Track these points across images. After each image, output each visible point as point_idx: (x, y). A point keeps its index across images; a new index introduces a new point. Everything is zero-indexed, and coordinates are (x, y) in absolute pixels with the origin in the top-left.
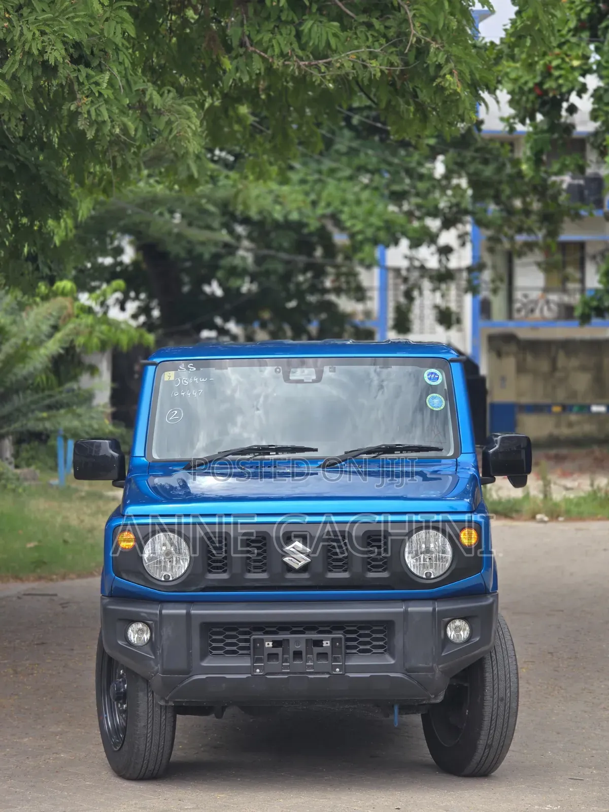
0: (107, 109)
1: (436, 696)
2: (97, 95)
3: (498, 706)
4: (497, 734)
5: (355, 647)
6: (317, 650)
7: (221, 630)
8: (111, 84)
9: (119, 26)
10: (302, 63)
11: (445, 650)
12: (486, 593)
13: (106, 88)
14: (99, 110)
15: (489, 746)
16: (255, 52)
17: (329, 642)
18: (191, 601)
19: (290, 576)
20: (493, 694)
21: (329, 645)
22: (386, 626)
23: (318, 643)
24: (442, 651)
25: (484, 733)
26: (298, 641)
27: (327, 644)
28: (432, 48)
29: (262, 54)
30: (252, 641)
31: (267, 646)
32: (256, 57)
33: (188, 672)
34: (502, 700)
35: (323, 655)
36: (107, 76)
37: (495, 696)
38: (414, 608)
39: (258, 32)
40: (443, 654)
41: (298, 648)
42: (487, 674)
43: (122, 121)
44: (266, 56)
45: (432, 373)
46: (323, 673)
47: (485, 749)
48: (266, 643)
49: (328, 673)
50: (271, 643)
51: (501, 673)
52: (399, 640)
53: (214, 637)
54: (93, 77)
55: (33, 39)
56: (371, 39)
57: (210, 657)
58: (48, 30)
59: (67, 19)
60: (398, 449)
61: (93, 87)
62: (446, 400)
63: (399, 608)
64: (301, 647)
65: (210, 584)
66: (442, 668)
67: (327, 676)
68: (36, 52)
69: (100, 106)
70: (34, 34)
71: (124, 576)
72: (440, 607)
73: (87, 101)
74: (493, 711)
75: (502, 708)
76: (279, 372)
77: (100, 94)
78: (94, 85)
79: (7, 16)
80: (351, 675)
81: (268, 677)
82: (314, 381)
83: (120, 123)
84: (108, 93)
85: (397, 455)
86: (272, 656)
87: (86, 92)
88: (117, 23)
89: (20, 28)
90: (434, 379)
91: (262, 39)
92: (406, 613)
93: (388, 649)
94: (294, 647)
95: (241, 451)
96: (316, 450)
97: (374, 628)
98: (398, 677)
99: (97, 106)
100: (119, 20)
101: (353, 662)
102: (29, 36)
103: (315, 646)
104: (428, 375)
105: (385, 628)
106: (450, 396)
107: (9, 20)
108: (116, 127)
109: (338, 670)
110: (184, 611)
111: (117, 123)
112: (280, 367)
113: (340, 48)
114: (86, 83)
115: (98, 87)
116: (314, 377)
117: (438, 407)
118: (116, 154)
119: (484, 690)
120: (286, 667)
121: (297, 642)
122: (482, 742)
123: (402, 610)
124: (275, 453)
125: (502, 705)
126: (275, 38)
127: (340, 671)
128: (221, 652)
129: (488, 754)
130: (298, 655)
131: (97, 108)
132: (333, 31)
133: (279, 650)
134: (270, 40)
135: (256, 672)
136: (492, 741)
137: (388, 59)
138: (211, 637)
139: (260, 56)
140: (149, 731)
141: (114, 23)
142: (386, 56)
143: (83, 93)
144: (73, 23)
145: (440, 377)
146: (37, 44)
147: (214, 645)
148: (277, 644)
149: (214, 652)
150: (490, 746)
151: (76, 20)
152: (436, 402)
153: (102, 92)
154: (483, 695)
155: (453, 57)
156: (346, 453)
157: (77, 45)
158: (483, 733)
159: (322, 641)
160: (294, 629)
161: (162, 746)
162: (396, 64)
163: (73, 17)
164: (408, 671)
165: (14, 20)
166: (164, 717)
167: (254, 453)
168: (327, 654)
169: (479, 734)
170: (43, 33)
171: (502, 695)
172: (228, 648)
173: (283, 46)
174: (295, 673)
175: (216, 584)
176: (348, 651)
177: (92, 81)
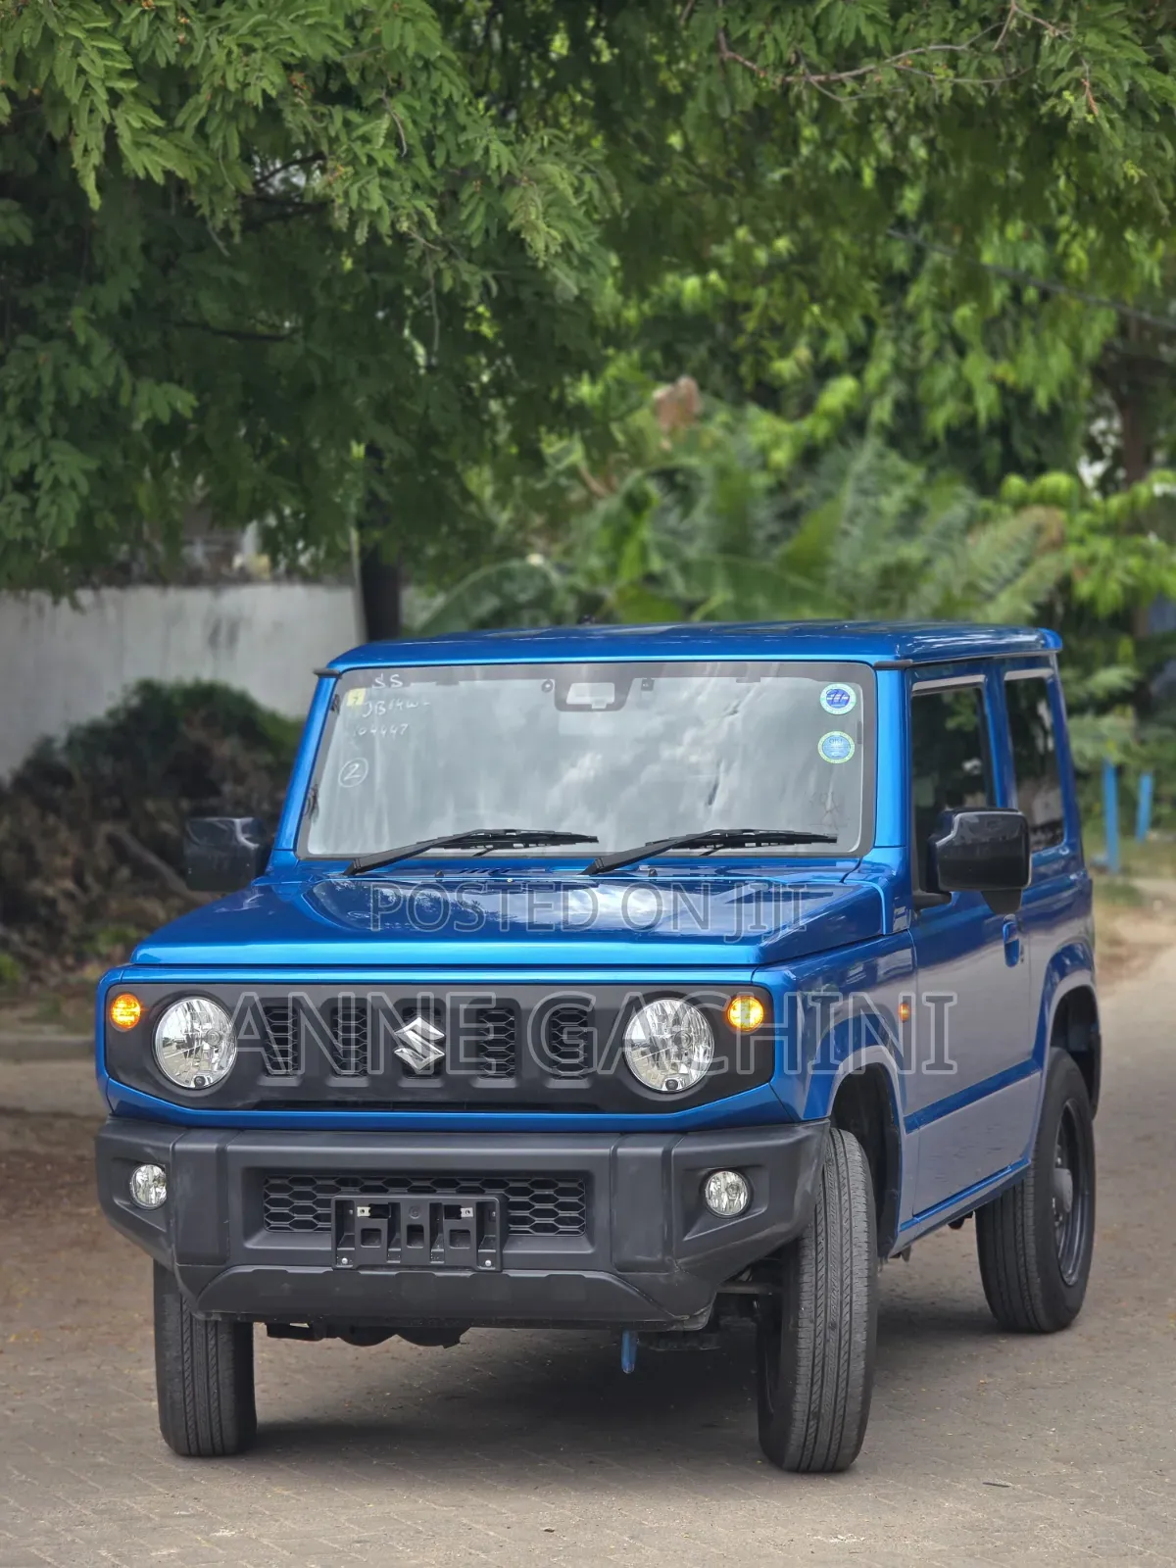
0: (382, 187)
1: (694, 1318)
2: (364, 160)
3: (826, 1341)
4: (828, 1392)
5: (523, 1221)
6: (449, 1225)
7: (286, 1182)
8: (394, 137)
9: (409, 26)
10: (814, 79)
11: (694, 1229)
12: (793, 1122)
13: (384, 146)
14: (366, 190)
15: (815, 1415)
16: (736, 61)
17: (471, 1209)
18: (239, 1128)
19: (407, 1083)
20: (816, 1317)
21: (471, 1215)
22: (576, 1183)
23: (454, 1212)
24: (685, 1235)
25: (801, 1390)
26: (414, 1206)
27: (467, 1213)
28: (1047, 38)
29: (748, 64)
30: (333, 1204)
31: (359, 1214)
32: (737, 71)
33: (223, 1260)
34: (833, 1326)
35: (458, 1235)
36: (384, 124)
37: (819, 1321)
38: (629, 1150)
39: (743, 19)
40: (686, 1238)
41: (415, 1219)
42: (806, 1278)
43: (415, 207)
44: (755, 67)
45: (837, 692)
46: (464, 1268)
47: (808, 1420)
48: (359, 1209)
49: (473, 1269)
50: (367, 1209)
51: (834, 1275)
52: (601, 1210)
53: (273, 1196)
54: (358, 126)
55: (229, 62)
56: (951, 26)
57: (264, 1233)
58: (258, 43)
59: (292, 21)
60: (750, 839)
61: (357, 147)
62: (858, 742)
63: (599, 1149)
64: (422, 1218)
65: (267, 1096)
66: (686, 1264)
67: (469, 1274)
68: (232, 86)
69: (368, 182)
70: (230, 53)
71: (122, 1077)
72: (685, 1147)
73: (346, 173)
74: (815, 1348)
75: (833, 1345)
76: (549, 690)
77: (371, 160)
78: (359, 143)
79: (182, 20)
80: (513, 1273)
81: (362, 1272)
82: (610, 708)
83: (412, 211)
84: (387, 157)
85: (750, 849)
86: (369, 1235)
87: (343, 156)
88: (405, 20)
89: (205, 42)
90: (839, 702)
91: (746, 34)
92: (614, 1157)
93: (584, 1226)
94: (408, 1218)
95: (454, 841)
96: (594, 840)
97: (561, 1185)
98: (604, 1281)
99: (364, 181)
100: (407, 15)
101: (516, 1250)
102: (219, 57)
103: (448, 1217)
104: (829, 695)
105: (581, 1185)
106: (867, 736)
107: (188, 29)
108: (403, 218)
109: (488, 1262)
110: (213, 1147)
111: (405, 211)
112: (553, 681)
113: (885, 44)
114: (343, 138)
115: (368, 147)
116: (611, 699)
117: (838, 757)
118: (443, 265)
119: (798, 1307)
120: (395, 1255)
121: (415, 1208)
122: (800, 1408)
123: (607, 1151)
124: (521, 845)
125: (833, 1336)
126: (769, 32)
127: (492, 1265)
128: (285, 1224)
129: (817, 1430)
130: (415, 1232)
131: (363, 186)
132: (869, 12)
133: (382, 1224)
134: (761, 37)
135: (340, 1263)
136: (820, 1406)
137: (980, 63)
138: (266, 1196)
139: (745, 68)
140: (186, 1365)
141: (399, 22)
142: (977, 57)
143: (338, 158)
144: (302, 26)
145: (853, 699)
146: (236, 71)
147: (274, 1210)
148: (377, 1211)
149: (273, 1224)
150: (818, 1416)
151: (310, 21)
152: (838, 747)
153: (375, 155)
154: (797, 1318)
155: (1087, 54)
156: (647, 844)
157: (332, 69)
158: (799, 1389)
159: (460, 1207)
160: (415, 1184)
161: (216, 1396)
162: (994, 73)
163: (305, 16)
164: (622, 1268)
165: (197, 27)
166: (213, 1342)
167: (484, 845)
168: (467, 1232)
169: (793, 1393)
170: (249, 50)
171: (833, 1318)
172: (297, 1217)
173: (783, 46)
174: (410, 1267)
175: (276, 1096)
176: (513, 1227)
177: (355, 135)
